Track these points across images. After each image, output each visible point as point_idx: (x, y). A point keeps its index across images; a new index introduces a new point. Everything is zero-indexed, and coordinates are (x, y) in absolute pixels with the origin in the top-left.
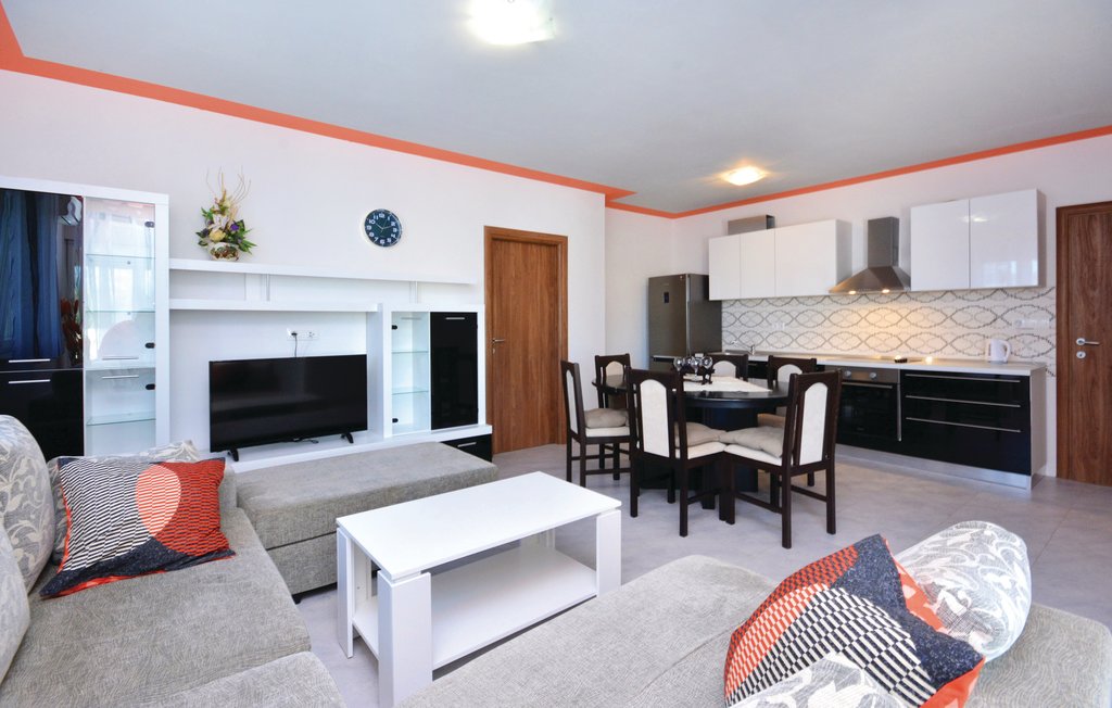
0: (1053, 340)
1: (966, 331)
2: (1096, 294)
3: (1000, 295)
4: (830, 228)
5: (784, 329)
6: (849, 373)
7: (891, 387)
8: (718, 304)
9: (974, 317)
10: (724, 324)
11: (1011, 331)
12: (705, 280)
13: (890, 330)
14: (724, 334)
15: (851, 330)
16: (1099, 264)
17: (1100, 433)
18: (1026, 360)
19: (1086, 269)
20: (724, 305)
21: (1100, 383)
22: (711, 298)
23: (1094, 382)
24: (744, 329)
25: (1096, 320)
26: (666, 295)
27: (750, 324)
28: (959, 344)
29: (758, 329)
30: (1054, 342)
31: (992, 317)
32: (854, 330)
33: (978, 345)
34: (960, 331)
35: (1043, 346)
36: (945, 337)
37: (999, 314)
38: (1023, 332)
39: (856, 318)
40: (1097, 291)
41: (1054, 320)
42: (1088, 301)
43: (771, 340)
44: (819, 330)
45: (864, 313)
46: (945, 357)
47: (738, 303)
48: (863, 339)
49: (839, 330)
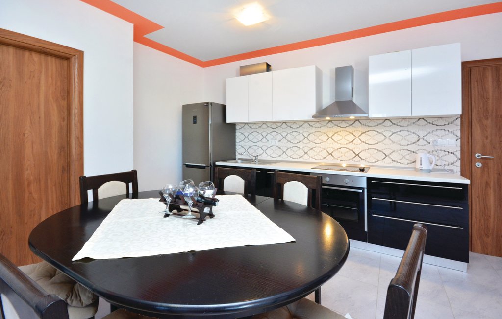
0: (459, 154)
1: (399, 147)
2: (488, 122)
3: (422, 122)
4: (311, 70)
5: (277, 144)
6: (328, 179)
7: (361, 191)
8: (233, 126)
9: (404, 138)
10: (237, 140)
11: (430, 148)
12: (224, 108)
13: (348, 146)
14: (237, 147)
15: (322, 145)
16: (490, 101)
17: (492, 220)
18: (440, 168)
19: (481, 105)
20: (237, 127)
21: (492, 185)
22: (228, 122)
23: (487, 184)
24: (250, 144)
25: (488, 141)
26: (195, 118)
27: (255, 141)
28: (394, 156)
29: (260, 144)
30: (459, 156)
31: (416, 138)
32: (324, 146)
33: (407, 157)
34: (395, 147)
35: (452, 158)
36: (384, 151)
37: (422, 136)
38: (437, 148)
39: (325, 137)
40: (490, 120)
41: (459, 141)
42: (484, 128)
43: (268, 151)
44: (301, 145)
45: (330, 134)
46: (385, 165)
47: (246, 126)
48: (330, 152)
49: (314, 145)
